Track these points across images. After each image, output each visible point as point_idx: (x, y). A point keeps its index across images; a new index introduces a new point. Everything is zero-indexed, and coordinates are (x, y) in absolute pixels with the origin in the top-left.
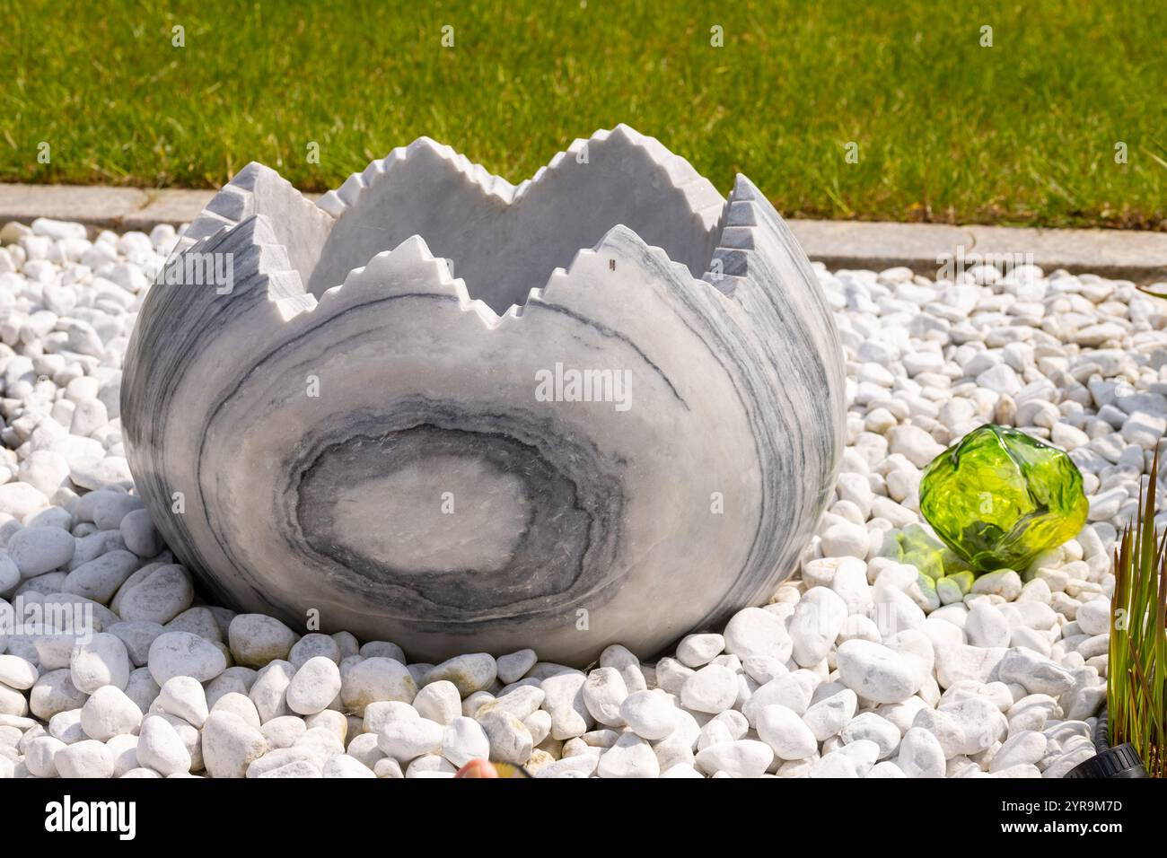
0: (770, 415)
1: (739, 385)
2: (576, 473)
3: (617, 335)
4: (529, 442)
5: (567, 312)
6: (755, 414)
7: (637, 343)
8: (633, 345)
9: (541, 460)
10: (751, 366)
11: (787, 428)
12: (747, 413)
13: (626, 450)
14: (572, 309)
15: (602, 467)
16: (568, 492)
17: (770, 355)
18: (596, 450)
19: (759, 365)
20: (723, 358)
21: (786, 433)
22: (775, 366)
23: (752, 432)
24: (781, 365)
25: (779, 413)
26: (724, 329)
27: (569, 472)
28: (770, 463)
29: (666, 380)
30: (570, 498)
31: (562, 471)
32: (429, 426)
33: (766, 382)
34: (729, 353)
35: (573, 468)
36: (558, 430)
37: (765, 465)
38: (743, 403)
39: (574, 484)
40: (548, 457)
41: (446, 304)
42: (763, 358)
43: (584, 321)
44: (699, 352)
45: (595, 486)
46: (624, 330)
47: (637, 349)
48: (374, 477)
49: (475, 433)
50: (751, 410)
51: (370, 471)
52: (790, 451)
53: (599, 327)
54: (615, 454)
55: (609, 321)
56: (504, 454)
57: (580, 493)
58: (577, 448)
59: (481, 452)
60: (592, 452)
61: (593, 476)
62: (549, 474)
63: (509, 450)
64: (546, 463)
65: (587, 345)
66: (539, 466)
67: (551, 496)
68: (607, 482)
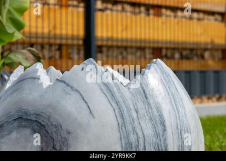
0: (130, 128)
1: (117, 114)
2: (54, 135)
3: (76, 90)
4: (43, 123)
5: (64, 82)
6: (122, 126)
7: (82, 93)
8: (80, 94)
9: (46, 130)
10: (125, 109)
11: (137, 134)
12: (119, 124)
13: (71, 129)
14: (67, 82)
15: (62, 134)
16: (52, 141)
17: (136, 108)
18: (61, 128)
19: (129, 110)
20: (113, 104)
21: (136, 136)
22: (137, 112)
23: (120, 131)
24: (141, 112)
25: (134, 129)
26: (117, 95)
27: (52, 135)
28: (126, 144)
29: (88, 107)
30: (52, 145)
31: (51, 134)
32: (21, 118)
33: (130, 116)
34: (117, 103)
35: (54, 133)
36: (51, 120)
37: (123, 145)
38: (117, 120)
39: (54, 139)
40: (48, 129)
41: (36, 80)
42: (132, 107)
43: (68, 85)
44: (103, 100)
45: (60, 141)
46: (79, 89)
47: (81, 95)
48: (7, 135)
49: (31, 120)
50: (120, 124)
51: (6, 133)
52: (137, 143)
53: (72, 87)
54: (67, 130)
55: (75, 86)
56: (36, 127)
57: (55, 143)
58: (56, 127)
59: (31, 126)
60: (60, 129)
61: (59, 137)
62: (47, 135)
63: (38, 126)
64: (47, 131)
65: (66, 93)
66: (45, 132)
67: (47, 143)
68: (63, 140)
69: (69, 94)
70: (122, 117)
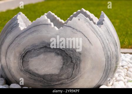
0: (107, 49)
1: (101, 42)
2: (72, 56)
3: (80, 31)
4: (63, 50)
5: (71, 27)
7: (83, 33)
10: (104, 39)
12: (103, 48)
14: (72, 27)
16: (70, 59)
20: (99, 37)
21: (110, 52)
22: (108, 40)
23: (104, 51)
26: (99, 32)
28: (107, 57)
29: (88, 40)
30: (71, 60)
31: (69, 55)
32: (45, 47)
33: (106, 43)
35: (71, 54)
38: (102, 46)
39: (71, 58)
40: (67, 52)
41: (49, 26)
42: (106, 38)
43: (74, 29)
44: (94, 36)
45: (75, 58)
48: (35, 56)
51: (35, 55)
52: (111, 56)
53: (76, 30)
54: (79, 52)
55: (78, 29)
56: (59, 52)
57: (72, 59)
58: (72, 51)
59: (55, 51)
60: (74, 52)
61: (75, 56)
62: (67, 56)
63: (60, 51)
64: (66, 54)
65: (74, 33)
66: (65, 54)
67: (67, 60)
68: (77, 57)
69: (76, 33)
70: (104, 43)
